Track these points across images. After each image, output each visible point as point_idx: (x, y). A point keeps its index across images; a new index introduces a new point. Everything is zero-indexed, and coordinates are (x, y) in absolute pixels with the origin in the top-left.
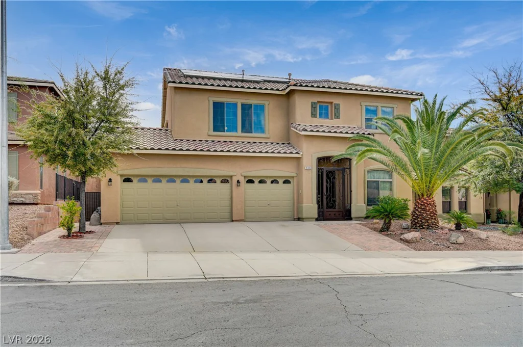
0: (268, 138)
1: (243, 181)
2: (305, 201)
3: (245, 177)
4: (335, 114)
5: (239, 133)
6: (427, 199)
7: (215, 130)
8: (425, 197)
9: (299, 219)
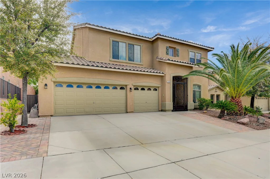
0: (143, 65)
1: (133, 88)
2: (167, 100)
3: (134, 86)
4: (177, 54)
5: (127, 61)
6: (238, 99)
7: (113, 58)
8: (237, 98)
9: (162, 111)
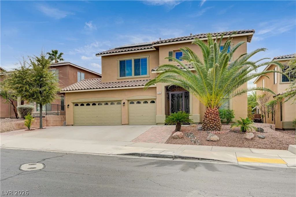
0: (149, 77)
2: (157, 113)
3: (128, 100)
5: (133, 76)
7: (121, 76)
